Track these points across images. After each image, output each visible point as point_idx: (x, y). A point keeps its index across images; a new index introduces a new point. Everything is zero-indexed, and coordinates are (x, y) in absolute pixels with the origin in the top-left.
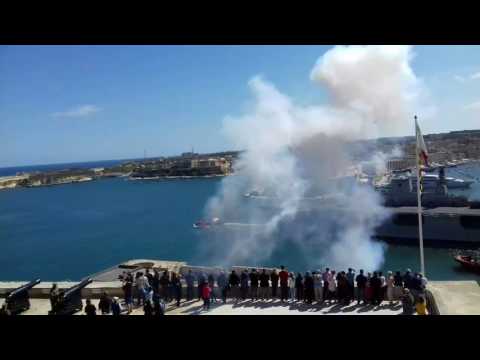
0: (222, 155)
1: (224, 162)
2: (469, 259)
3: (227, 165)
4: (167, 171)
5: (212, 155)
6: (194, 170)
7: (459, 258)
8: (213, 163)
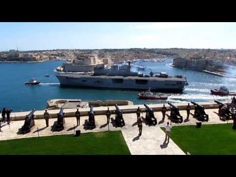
0: (35, 52)
1: (37, 55)
2: (143, 95)
3: (39, 57)
4: (5, 59)
5: (30, 52)
6: (21, 58)
7: (139, 94)
8: (31, 55)
